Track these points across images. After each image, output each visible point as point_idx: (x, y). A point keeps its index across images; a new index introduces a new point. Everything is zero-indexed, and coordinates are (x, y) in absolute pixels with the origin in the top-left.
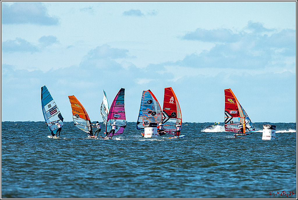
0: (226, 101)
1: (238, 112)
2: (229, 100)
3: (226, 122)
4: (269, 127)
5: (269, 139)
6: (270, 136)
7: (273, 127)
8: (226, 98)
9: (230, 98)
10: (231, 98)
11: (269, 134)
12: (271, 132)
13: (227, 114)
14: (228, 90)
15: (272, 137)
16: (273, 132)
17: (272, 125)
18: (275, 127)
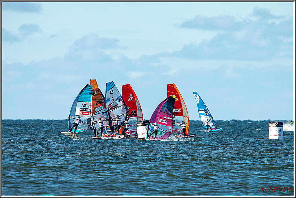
4: (276, 125)
5: (277, 138)
6: (278, 134)
7: (280, 125)
11: (277, 133)
12: (278, 130)
15: (280, 135)
16: (280, 130)
17: (278, 123)
18: (282, 124)
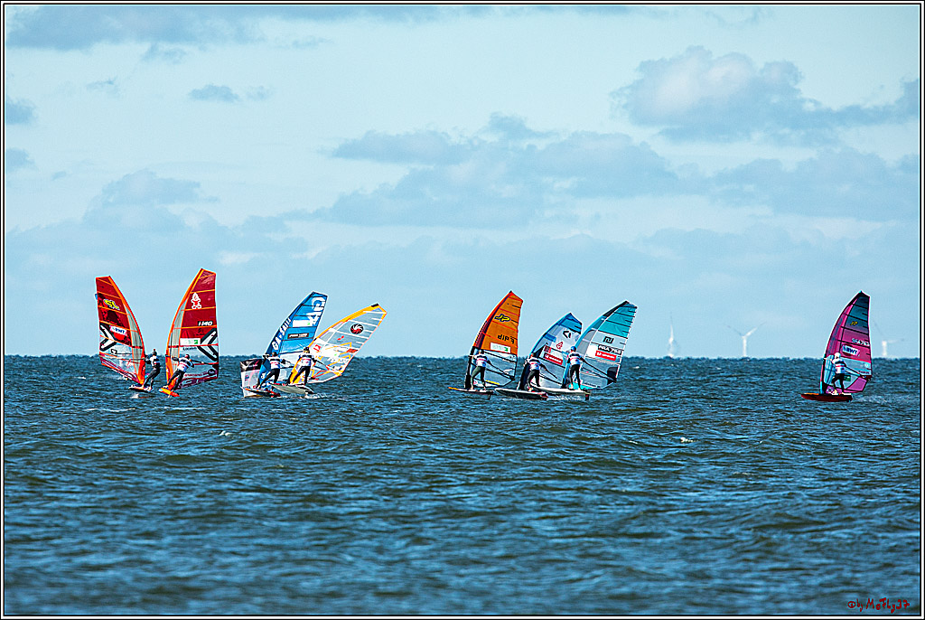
0: (100, 303)
1: (128, 332)
2: (106, 301)
3: (103, 347)
8: (100, 297)
9: (109, 298)
10: (113, 299)
13: (106, 330)
14: (106, 279)
